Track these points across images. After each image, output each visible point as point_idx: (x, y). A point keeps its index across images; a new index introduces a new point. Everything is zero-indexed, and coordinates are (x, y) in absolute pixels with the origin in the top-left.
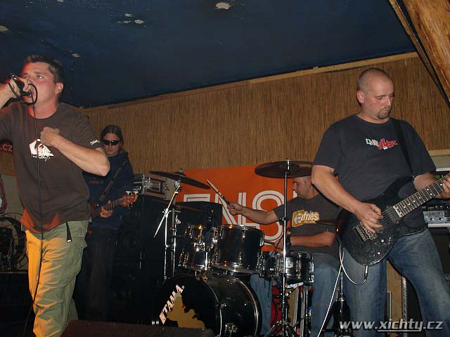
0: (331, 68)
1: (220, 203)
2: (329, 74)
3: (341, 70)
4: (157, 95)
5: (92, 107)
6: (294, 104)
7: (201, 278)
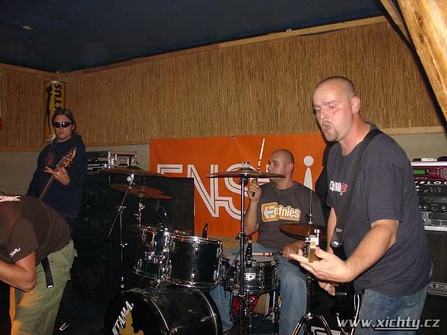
0: (306, 31)
1: (193, 176)
2: (304, 37)
3: (317, 34)
4: (128, 60)
5: (69, 71)
6: (266, 71)
7: (149, 299)
